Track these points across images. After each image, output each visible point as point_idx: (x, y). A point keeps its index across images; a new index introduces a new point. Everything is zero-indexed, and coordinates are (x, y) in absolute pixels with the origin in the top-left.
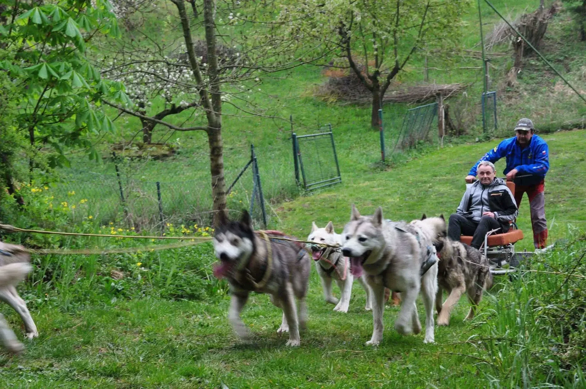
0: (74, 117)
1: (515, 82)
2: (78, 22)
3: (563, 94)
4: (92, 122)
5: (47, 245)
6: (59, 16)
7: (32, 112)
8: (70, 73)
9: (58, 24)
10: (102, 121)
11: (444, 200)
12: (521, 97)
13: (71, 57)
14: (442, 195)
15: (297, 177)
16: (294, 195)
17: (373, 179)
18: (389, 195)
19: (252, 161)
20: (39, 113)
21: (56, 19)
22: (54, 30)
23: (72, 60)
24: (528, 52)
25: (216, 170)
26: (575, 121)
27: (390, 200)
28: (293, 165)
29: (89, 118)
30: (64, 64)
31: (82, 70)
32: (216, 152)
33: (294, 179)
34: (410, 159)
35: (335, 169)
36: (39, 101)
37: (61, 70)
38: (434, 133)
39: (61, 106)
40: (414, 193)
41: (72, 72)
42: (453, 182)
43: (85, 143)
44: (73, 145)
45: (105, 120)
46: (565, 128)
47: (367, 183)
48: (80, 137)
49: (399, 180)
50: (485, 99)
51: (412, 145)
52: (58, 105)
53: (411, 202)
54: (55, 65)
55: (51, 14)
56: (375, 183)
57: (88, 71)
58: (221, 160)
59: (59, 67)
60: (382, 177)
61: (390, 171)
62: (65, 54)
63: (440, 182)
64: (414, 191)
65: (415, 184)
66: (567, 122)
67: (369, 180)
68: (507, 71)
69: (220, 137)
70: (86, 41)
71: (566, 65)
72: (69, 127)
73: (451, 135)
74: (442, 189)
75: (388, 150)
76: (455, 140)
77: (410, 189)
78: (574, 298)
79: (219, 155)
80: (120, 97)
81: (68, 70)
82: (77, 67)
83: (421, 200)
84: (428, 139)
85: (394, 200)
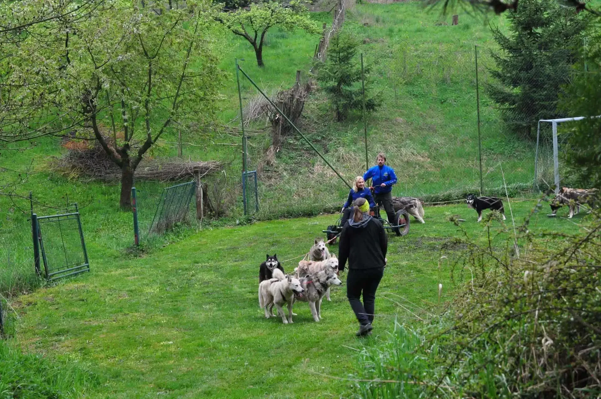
1: (274, 161)
3: (322, 175)
11: (211, 289)
12: (281, 177)
14: (206, 284)
15: (37, 265)
16: (33, 287)
17: (127, 266)
18: (147, 285)
24: (287, 130)
27: (148, 290)
28: (32, 251)
33: (34, 268)
34: (167, 243)
35: (81, 255)
38: (191, 215)
40: (175, 282)
42: (217, 269)
47: (120, 271)
49: (156, 267)
50: (245, 177)
51: (168, 227)
53: (174, 292)
56: (129, 271)
60: (137, 264)
61: (145, 256)
63: (203, 269)
64: (175, 281)
65: (176, 272)
66: (329, 205)
67: (122, 267)
68: (266, 150)
71: (324, 146)
73: (210, 217)
74: (207, 277)
75: (143, 233)
76: (214, 222)
77: (171, 278)
83: (184, 290)
84: (186, 222)
85: (154, 290)
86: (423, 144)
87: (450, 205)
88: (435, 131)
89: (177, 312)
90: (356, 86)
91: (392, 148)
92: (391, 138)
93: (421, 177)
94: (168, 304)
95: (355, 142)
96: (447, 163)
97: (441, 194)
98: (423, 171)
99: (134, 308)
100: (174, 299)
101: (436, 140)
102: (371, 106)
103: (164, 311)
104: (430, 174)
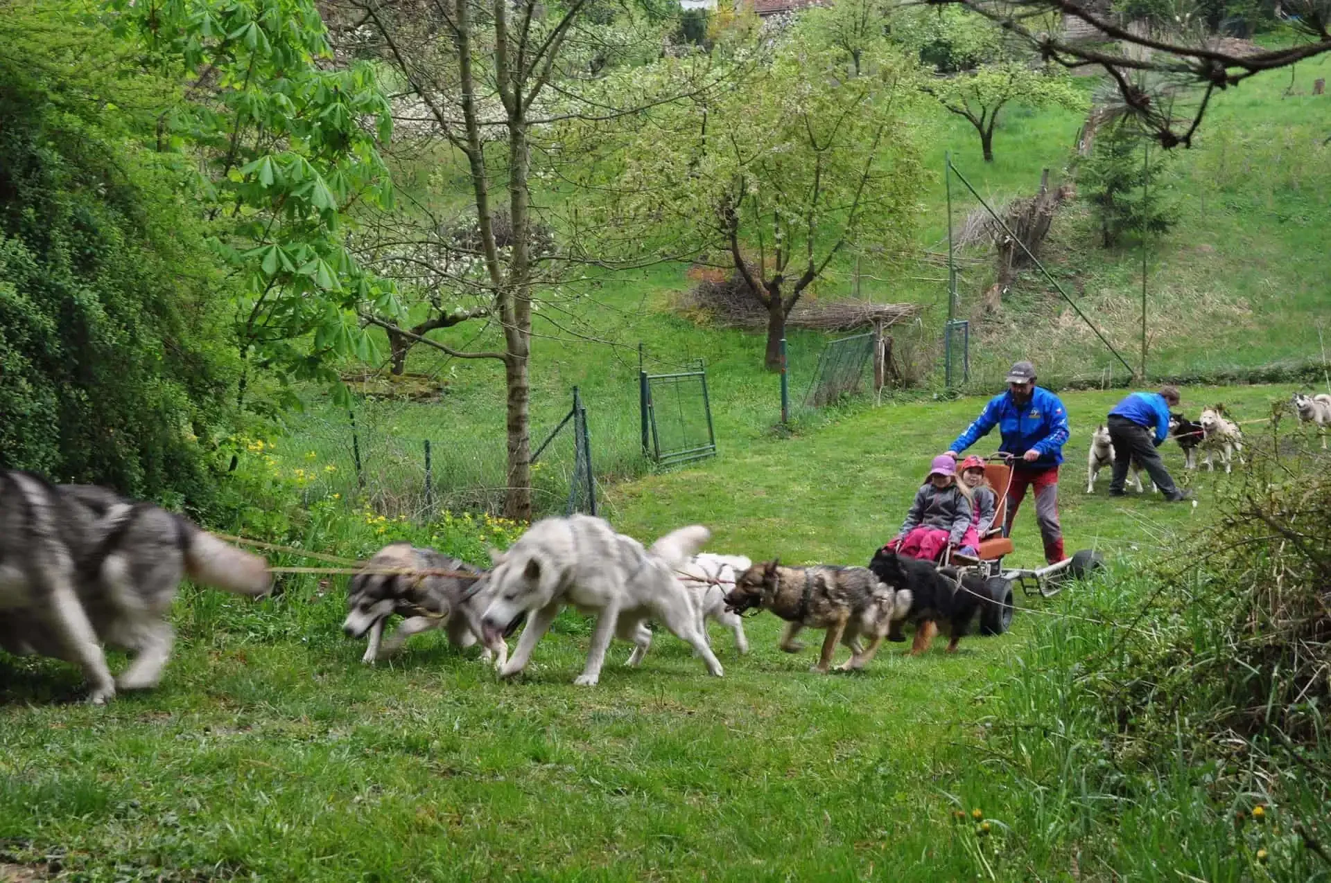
0: (313, 332)
1: (998, 307)
2: (328, 181)
3: (1072, 331)
4: (345, 343)
5: (269, 537)
6: (302, 170)
7: (246, 320)
8: (314, 263)
9: (301, 184)
10: (358, 342)
11: (883, 492)
12: (1007, 331)
13: (314, 237)
14: (879, 484)
15: (645, 443)
16: (638, 474)
17: (769, 452)
18: (794, 480)
19: (574, 412)
20: (259, 321)
21: (297, 178)
22: (293, 194)
23: (315, 241)
24: (1021, 260)
25: (515, 425)
26: (1090, 376)
27: (795, 487)
28: (639, 422)
29: (338, 337)
30: (305, 248)
31: (330, 257)
32: (517, 395)
33: (641, 447)
34: (828, 421)
35: (706, 430)
36: (260, 302)
37: (300, 257)
38: (866, 383)
39: (295, 312)
40: (834, 479)
41: (318, 259)
42: (896, 464)
43: (329, 375)
44: (310, 377)
45: (365, 340)
46: (1074, 386)
47: (758, 458)
48: (320, 366)
49: (809, 456)
50: (949, 330)
51: (831, 400)
52: (291, 311)
53: (832, 493)
54: (290, 248)
55: (290, 167)
56: (771, 459)
57: (340, 260)
58: (526, 410)
59: (296, 252)
60: (783, 449)
61: (794, 439)
62: (304, 231)
63: (876, 463)
64: (834, 476)
65: (836, 465)
66: (1079, 377)
67: (760, 453)
68: (987, 289)
69: (526, 372)
70: (340, 212)
71: (1079, 285)
72: (303, 346)
73: (894, 387)
74: (880, 474)
75: (794, 406)
76: (899, 394)
77: (828, 473)
78: (1131, 666)
79: (522, 401)
80: (388, 303)
81: (311, 259)
82: (324, 252)
83: (846, 492)
84: (856, 392)
85: (802, 489)
86: (1242, 287)
87: (1278, 386)
88: (1265, 267)
89: (831, 520)
90: (1137, 195)
91: (1190, 292)
92: (1186, 276)
93: (1233, 339)
94: (820, 510)
95: (1128, 280)
96: (1280, 317)
97: (1265, 367)
98: (1238, 329)
99: (773, 511)
100: (830, 501)
101: (1267, 281)
102: (1159, 224)
103: (815, 518)
104: (1248, 334)
